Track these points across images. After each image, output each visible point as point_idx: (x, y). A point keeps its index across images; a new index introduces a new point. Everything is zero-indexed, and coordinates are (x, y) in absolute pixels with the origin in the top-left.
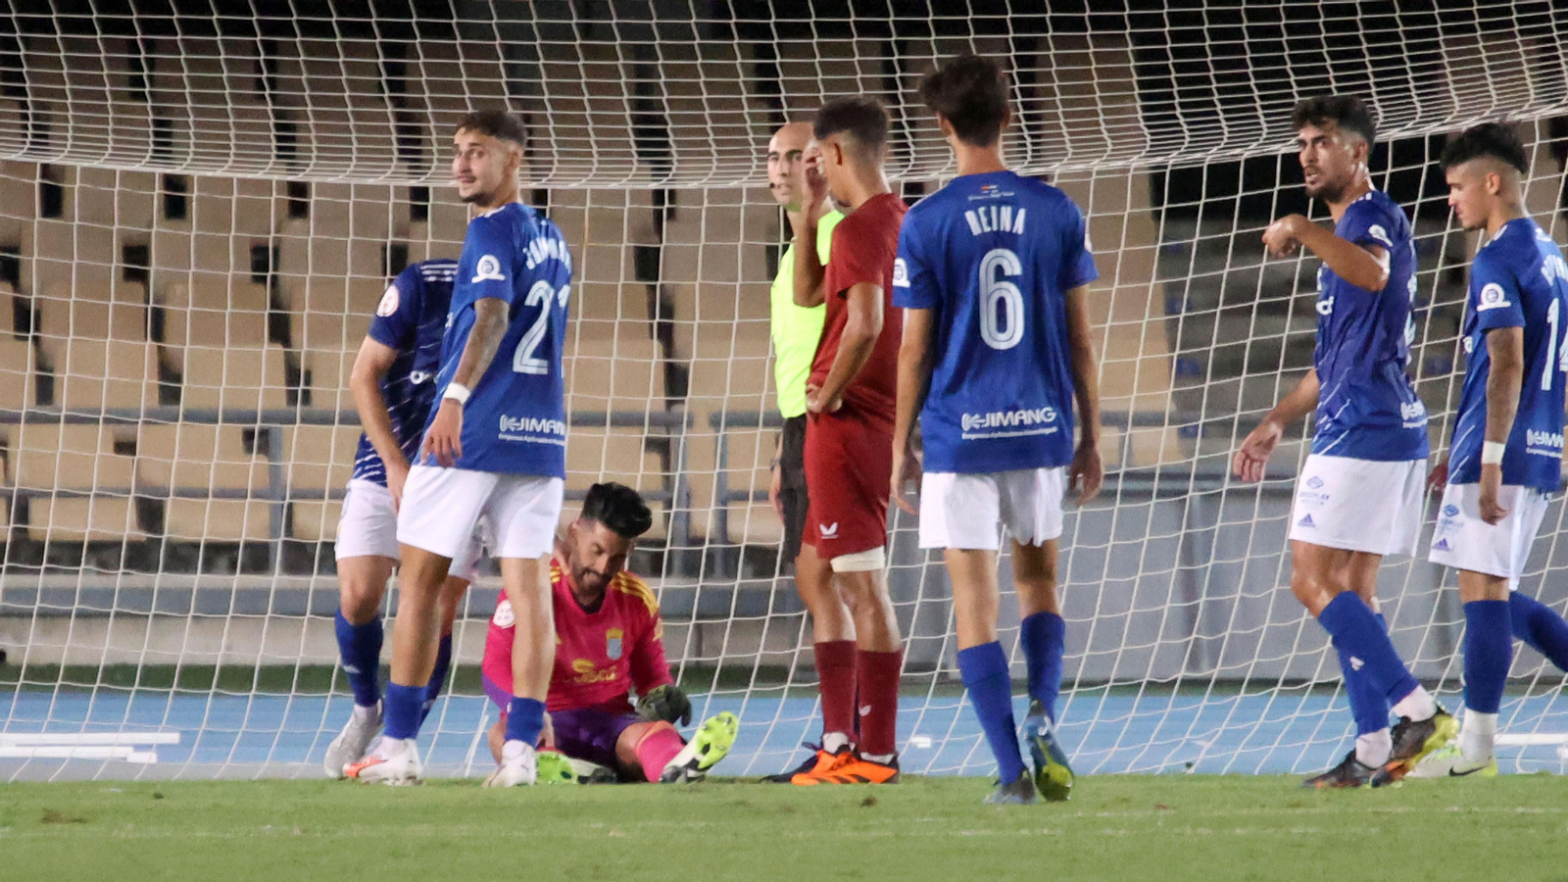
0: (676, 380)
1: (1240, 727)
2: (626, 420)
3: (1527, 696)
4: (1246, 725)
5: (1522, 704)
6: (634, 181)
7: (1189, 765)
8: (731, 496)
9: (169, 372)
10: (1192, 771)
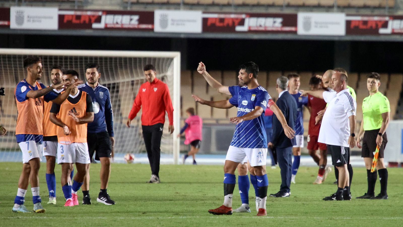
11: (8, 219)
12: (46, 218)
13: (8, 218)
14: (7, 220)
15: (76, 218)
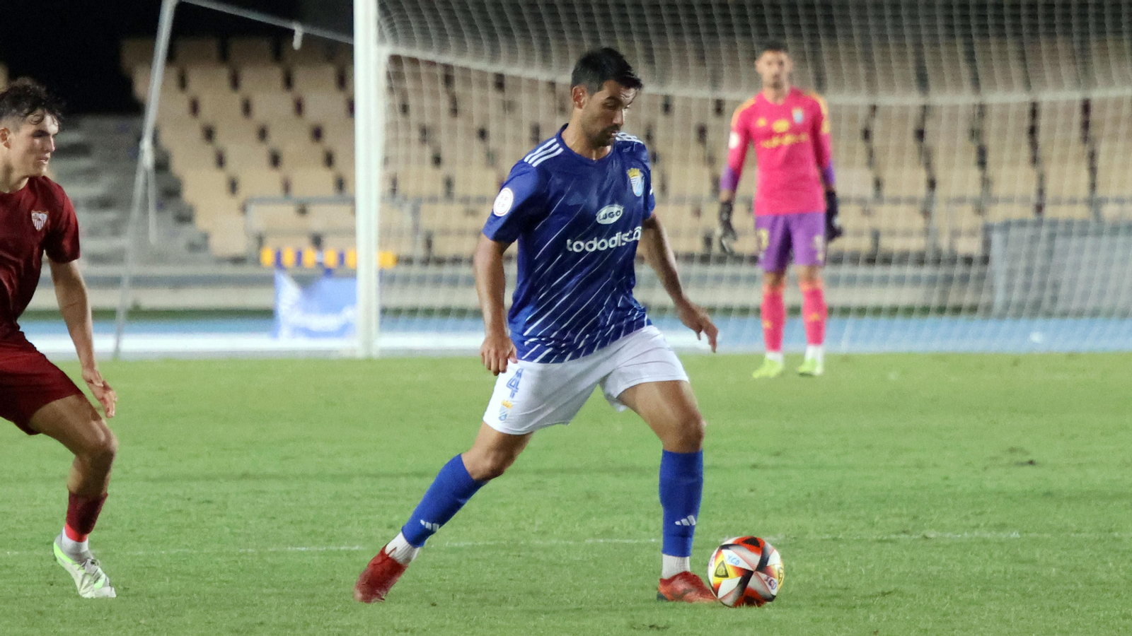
0: (932, 184)
2: (911, 201)
6: (913, 100)
8: (955, 234)
11: (891, 541)
12: (1018, 536)
13: (893, 537)
14: (889, 544)
15: (1116, 534)
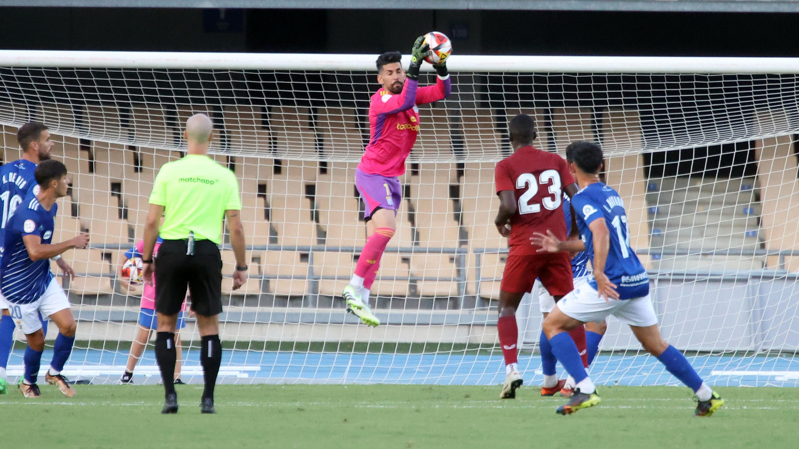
1: (635, 367)
3: (744, 357)
4: (638, 366)
5: (742, 360)
7: (616, 382)
9: (273, 232)
10: (616, 384)
